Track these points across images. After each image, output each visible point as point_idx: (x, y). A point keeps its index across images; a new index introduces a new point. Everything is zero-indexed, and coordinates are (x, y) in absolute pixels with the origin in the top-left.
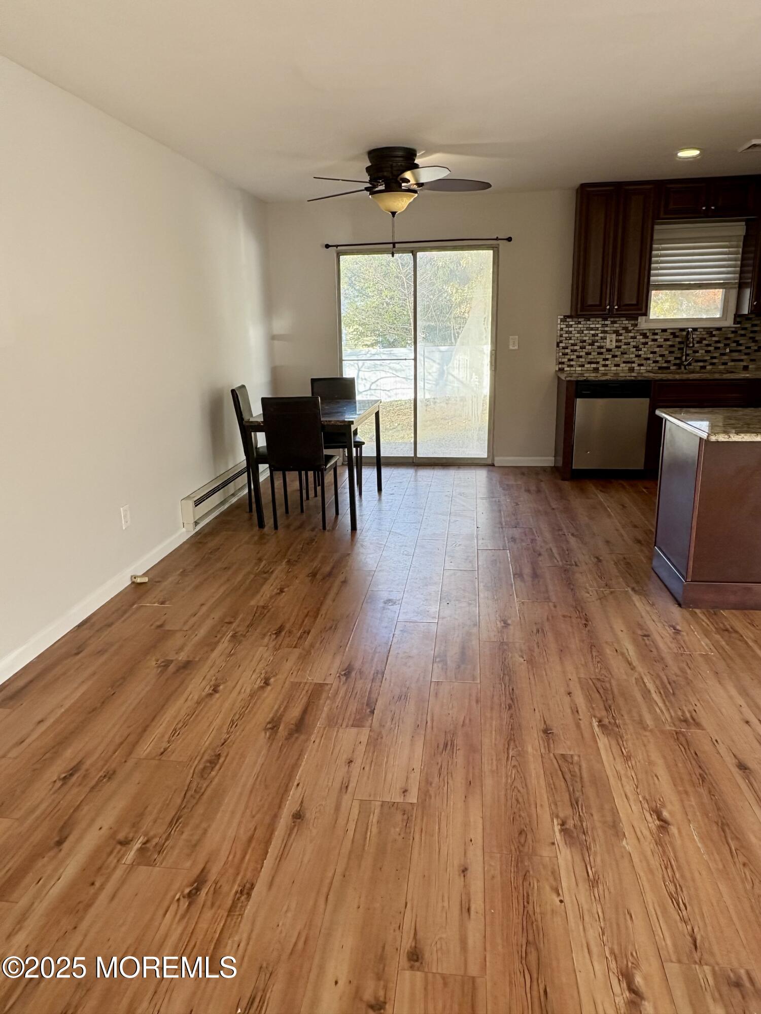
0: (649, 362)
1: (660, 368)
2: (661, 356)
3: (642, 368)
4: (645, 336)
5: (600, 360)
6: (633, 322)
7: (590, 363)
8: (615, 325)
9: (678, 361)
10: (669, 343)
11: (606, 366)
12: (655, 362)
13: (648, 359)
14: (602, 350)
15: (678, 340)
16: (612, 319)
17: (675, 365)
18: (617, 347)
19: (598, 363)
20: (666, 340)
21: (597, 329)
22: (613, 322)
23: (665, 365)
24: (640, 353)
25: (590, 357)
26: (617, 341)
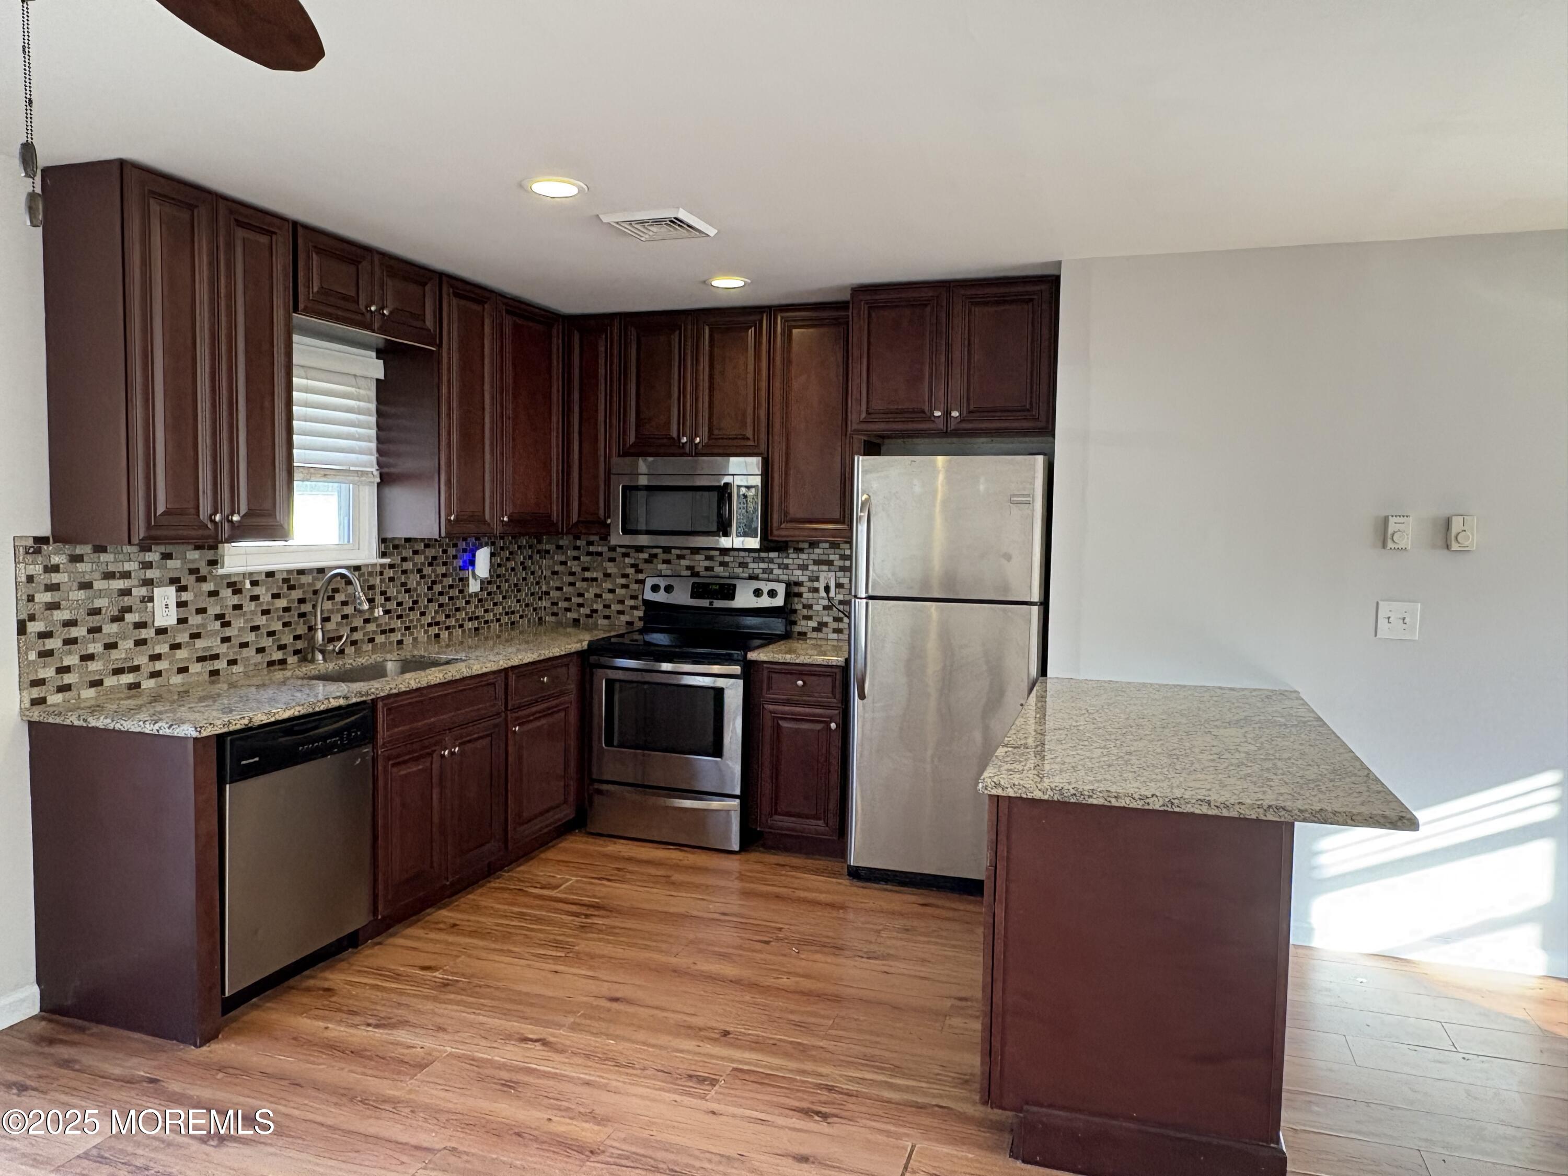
0: (246, 652)
1: (271, 664)
2: (271, 634)
3: (235, 669)
4: (237, 590)
5: (142, 660)
6: (210, 555)
7: (118, 672)
8: (170, 563)
9: (300, 645)
10: (282, 603)
11: (156, 674)
12: (260, 650)
13: (244, 645)
14: (144, 634)
15: (296, 594)
16: (162, 549)
17: (296, 652)
18: (182, 621)
19: (136, 669)
20: (276, 596)
21: (126, 575)
22: (167, 556)
23: (278, 656)
24: (228, 632)
25: (115, 654)
26: (181, 604)
